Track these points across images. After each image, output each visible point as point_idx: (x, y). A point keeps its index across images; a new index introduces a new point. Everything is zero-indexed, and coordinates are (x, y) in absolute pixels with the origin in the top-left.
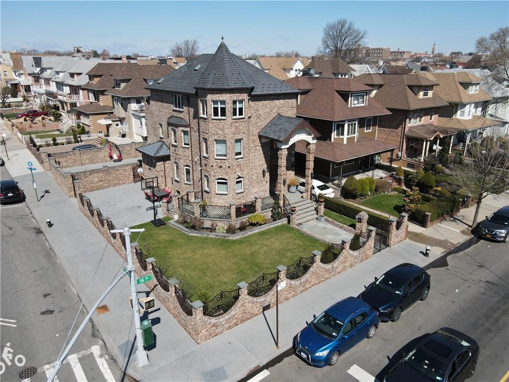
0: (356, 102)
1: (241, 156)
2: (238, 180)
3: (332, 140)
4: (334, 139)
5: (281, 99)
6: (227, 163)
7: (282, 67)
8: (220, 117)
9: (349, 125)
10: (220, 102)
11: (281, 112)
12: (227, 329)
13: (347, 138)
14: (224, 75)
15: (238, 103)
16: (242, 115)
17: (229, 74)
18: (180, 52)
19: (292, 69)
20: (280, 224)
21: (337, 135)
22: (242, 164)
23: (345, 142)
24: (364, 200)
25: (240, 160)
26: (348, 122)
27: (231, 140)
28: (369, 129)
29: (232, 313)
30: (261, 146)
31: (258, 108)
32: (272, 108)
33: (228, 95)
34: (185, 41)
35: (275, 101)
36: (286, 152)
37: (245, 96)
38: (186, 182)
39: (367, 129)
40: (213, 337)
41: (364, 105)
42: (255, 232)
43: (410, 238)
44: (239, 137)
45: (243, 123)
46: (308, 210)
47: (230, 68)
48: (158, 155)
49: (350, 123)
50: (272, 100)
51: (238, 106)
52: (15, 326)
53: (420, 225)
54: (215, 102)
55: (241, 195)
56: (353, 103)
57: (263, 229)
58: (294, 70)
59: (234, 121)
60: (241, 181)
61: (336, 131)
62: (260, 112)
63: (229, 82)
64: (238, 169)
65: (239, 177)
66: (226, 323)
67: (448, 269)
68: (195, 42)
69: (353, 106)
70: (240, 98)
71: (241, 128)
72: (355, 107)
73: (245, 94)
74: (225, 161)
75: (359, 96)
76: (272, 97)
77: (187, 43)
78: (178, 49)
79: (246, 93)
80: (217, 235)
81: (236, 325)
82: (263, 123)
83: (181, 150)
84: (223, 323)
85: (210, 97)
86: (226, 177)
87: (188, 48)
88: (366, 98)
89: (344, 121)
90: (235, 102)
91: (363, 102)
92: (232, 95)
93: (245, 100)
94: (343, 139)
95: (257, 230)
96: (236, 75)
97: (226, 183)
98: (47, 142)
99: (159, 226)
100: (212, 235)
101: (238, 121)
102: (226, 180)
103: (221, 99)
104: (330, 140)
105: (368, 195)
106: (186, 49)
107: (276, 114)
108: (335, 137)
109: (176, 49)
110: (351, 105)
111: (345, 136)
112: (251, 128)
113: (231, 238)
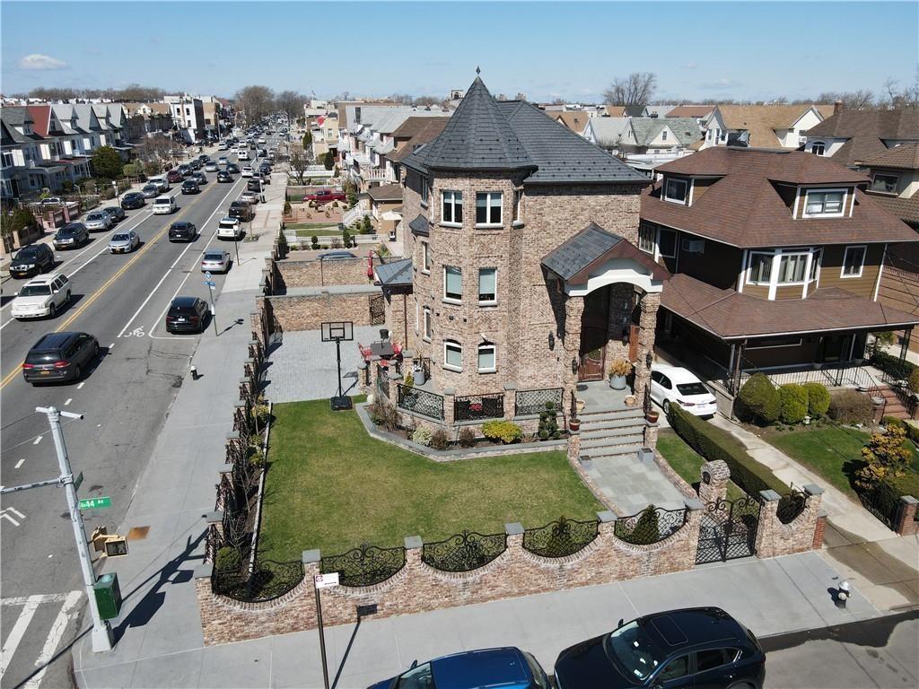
0: (818, 208)
1: (494, 302)
2: (484, 347)
3: (740, 290)
4: (745, 286)
5: (602, 193)
6: (462, 312)
7: (772, 124)
8: (453, 223)
9: (784, 258)
10: (455, 194)
11: (598, 220)
12: (273, 632)
13: (778, 288)
14: (465, 143)
15: (489, 197)
16: (499, 222)
17: (473, 141)
18: (621, 96)
19: (791, 130)
20: (549, 449)
21: (752, 279)
22: (493, 316)
23: (772, 296)
24: (787, 432)
25: (489, 309)
26: (783, 251)
27: (469, 269)
28: (856, 271)
29: (283, 604)
30: (547, 286)
31: (542, 209)
32: (578, 211)
33: (467, 181)
34: (632, 77)
35: (585, 197)
36: (581, 305)
37: (506, 186)
38: (426, 337)
39: (847, 272)
40: (239, 639)
41: (841, 215)
42: (485, 455)
43: (831, 550)
44: (489, 264)
45: (499, 239)
46: (629, 430)
47: (479, 129)
48: (394, 282)
49: (790, 255)
50: (579, 194)
51: (490, 203)
52: (17, 524)
53: (885, 523)
54: (446, 194)
55: (489, 378)
56: (809, 209)
57: (505, 453)
58: (796, 132)
59: (478, 232)
60: (493, 350)
61: (749, 270)
62: (546, 219)
63: (470, 155)
64: (484, 327)
65: (486, 343)
66: (269, 620)
67: (875, 655)
68: (651, 76)
69: (805, 216)
70: (494, 188)
71: (493, 246)
72: (812, 220)
73: (505, 181)
74: (459, 308)
75: (825, 193)
76: (579, 189)
77: (635, 80)
78: (618, 90)
79: (507, 178)
80: (410, 447)
81: (294, 629)
82: (554, 241)
83: (420, 277)
84: (262, 619)
85: (439, 184)
86: (460, 339)
87: (636, 89)
88: (849, 199)
89: (772, 249)
90: (481, 196)
91: (840, 209)
92: (474, 181)
93: (506, 193)
94: (768, 288)
95: (491, 452)
96: (488, 143)
97: (459, 350)
98: (303, 242)
99: (338, 409)
100: (403, 445)
101: (488, 232)
102: (460, 344)
103: (455, 188)
104: (736, 289)
105: (805, 424)
106: (632, 91)
107: (588, 224)
108: (748, 282)
109: (613, 90)
110: (800, 213)
111: (774, 284)
112: (524, 248)
113: (431, 457)
